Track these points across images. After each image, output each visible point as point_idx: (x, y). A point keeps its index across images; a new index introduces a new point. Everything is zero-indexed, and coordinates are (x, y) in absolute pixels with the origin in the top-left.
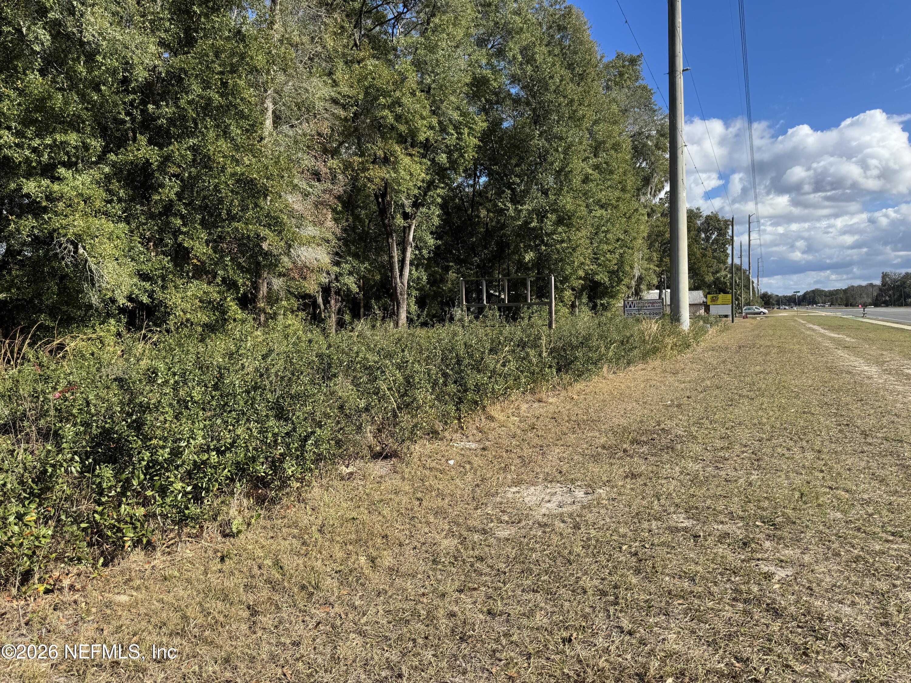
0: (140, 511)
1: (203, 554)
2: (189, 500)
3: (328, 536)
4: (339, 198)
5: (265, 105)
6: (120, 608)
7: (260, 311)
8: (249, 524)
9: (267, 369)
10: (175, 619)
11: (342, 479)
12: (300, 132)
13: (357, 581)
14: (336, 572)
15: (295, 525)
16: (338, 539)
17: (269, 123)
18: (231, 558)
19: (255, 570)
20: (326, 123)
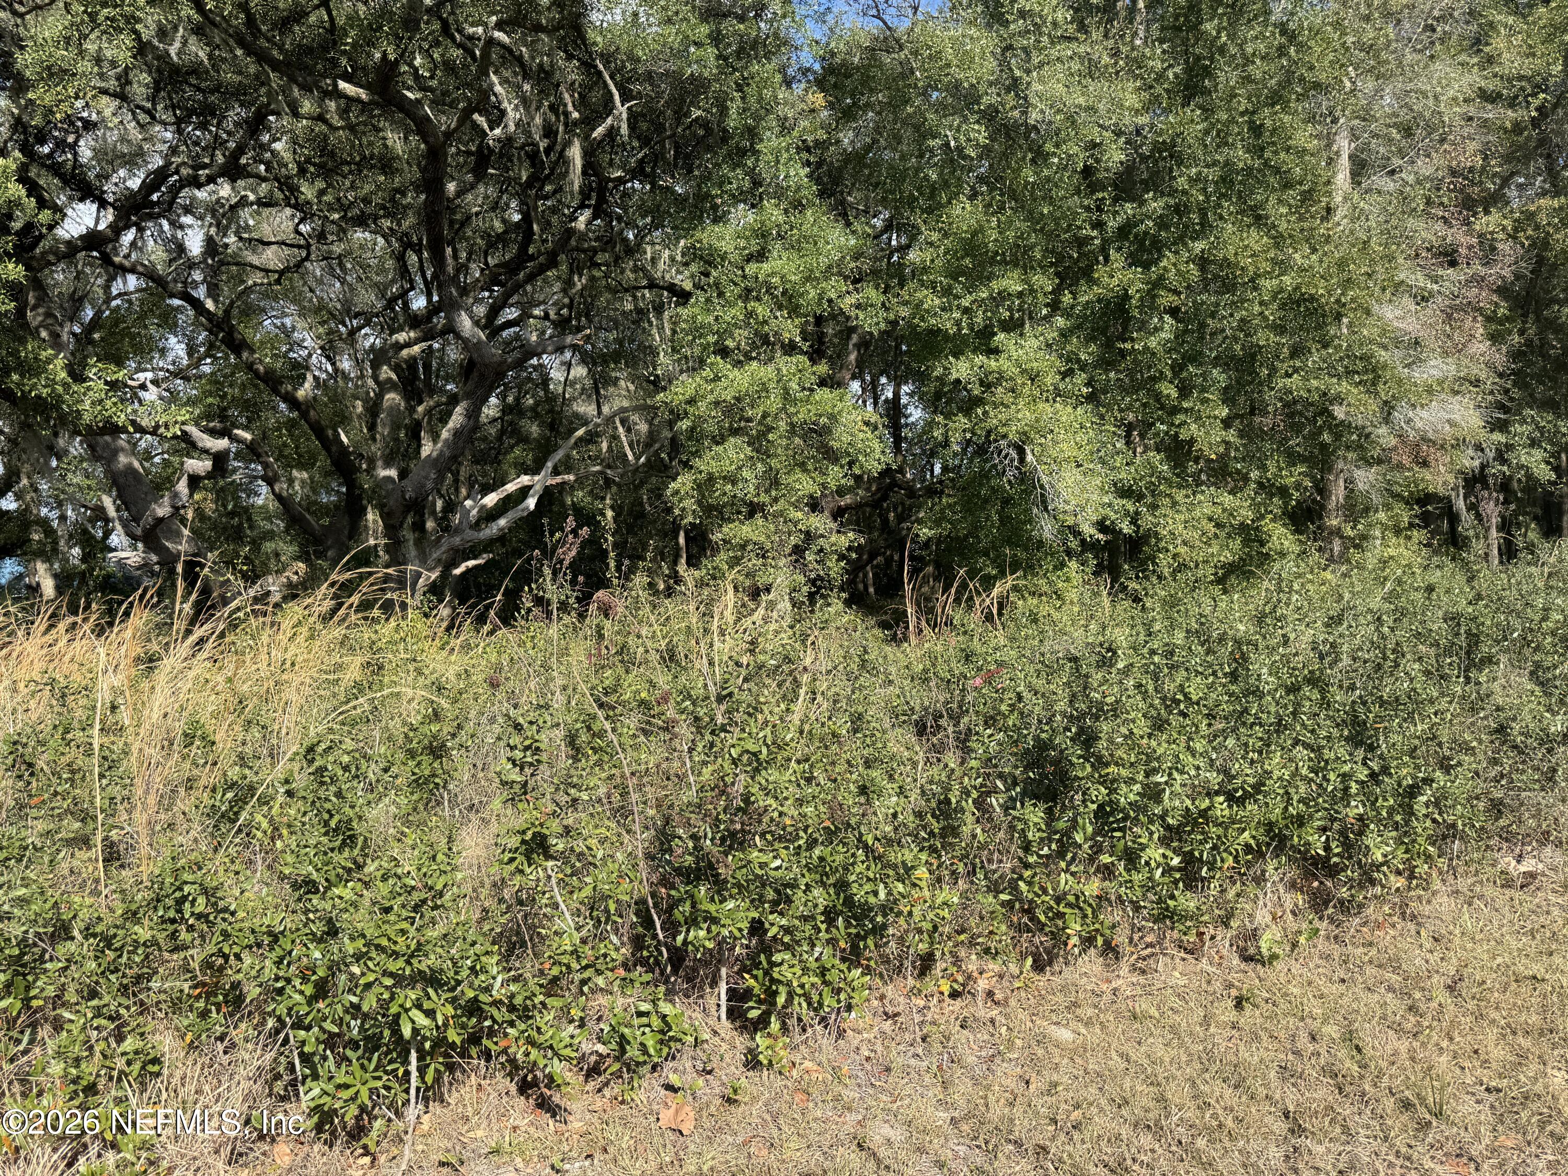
0: (1093, 887)
1: (1204, 985)
2: (1176, 882)
3: (1471, 1005)
4: (1503, 291)
5: (1335, 148)
6: (1056, 1051)
7: (1331, 533)
8: (1295, 945)
9: (1333, 645)
10: (1144, 1095)
11: (1508, 884)
12: (1411, 179)
13: (1542, 1125)
14: (1488, 1090)
15: (1395, 964)
16: (1494, 1015)
17: (1342, 178)
18: (1256, 1006)
19: (1303, 1041)
20: (1472, 146)
